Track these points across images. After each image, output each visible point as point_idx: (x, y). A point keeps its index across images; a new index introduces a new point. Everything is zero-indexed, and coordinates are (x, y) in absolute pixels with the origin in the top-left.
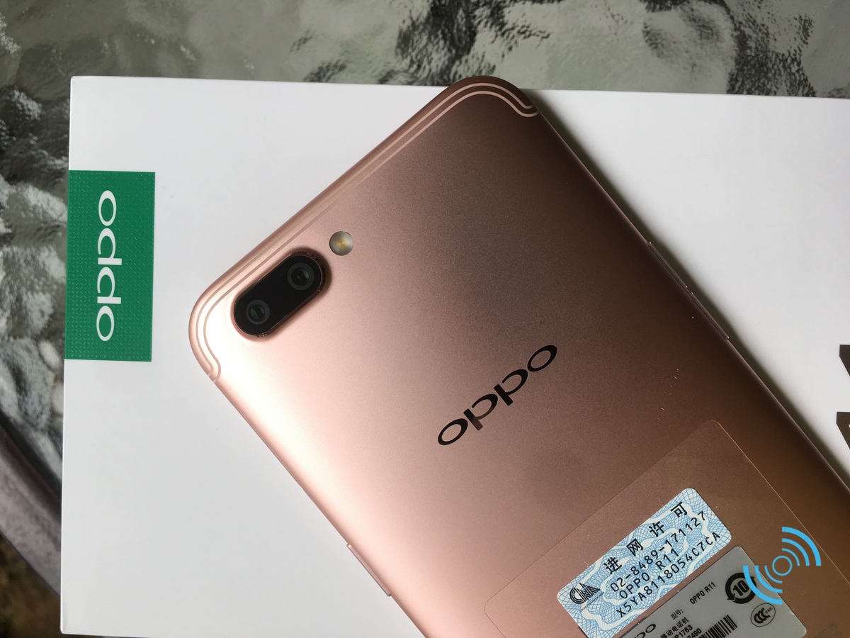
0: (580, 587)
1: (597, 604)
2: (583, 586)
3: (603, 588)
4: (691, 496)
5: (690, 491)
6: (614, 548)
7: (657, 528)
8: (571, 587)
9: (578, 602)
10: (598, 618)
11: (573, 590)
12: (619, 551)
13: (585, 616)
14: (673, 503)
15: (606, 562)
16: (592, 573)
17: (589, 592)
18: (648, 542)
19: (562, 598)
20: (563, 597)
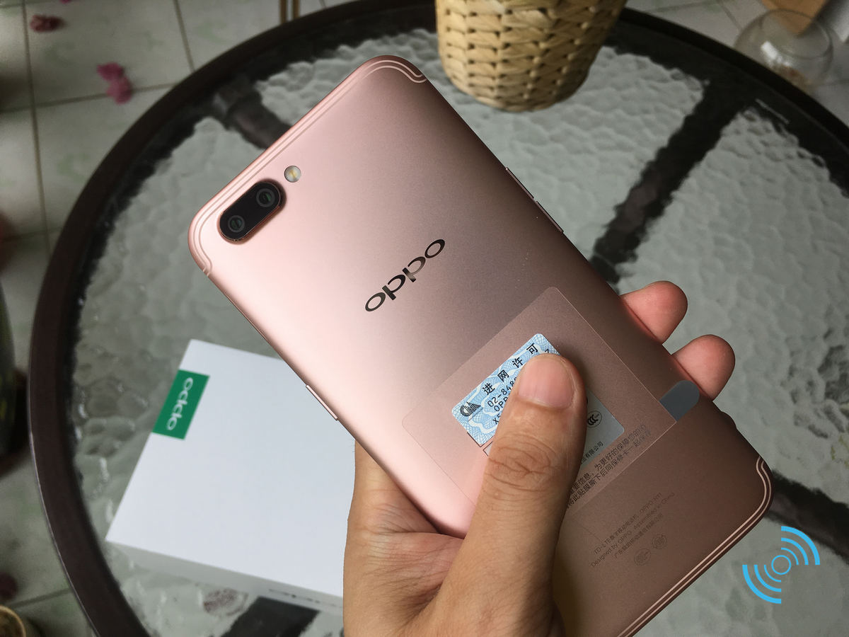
0: (467, 405)
1: (479, 415)
2: (469, 404)
3: (483, 405)
4: (540, 339)
5: (539, 335)
6: (490, 377)
7: (517, 362)
8: (461, 405)
9: (466, 415)
10: (480, 425)
11: (462, 407)
12: (492, 379)
13: (472, 423)
14: (528, 344)
15: (484, 387)
16: (475, 394)
17: (474, 408)
18: (512, 372)
19: (455, 413)
20: (456, 411)
